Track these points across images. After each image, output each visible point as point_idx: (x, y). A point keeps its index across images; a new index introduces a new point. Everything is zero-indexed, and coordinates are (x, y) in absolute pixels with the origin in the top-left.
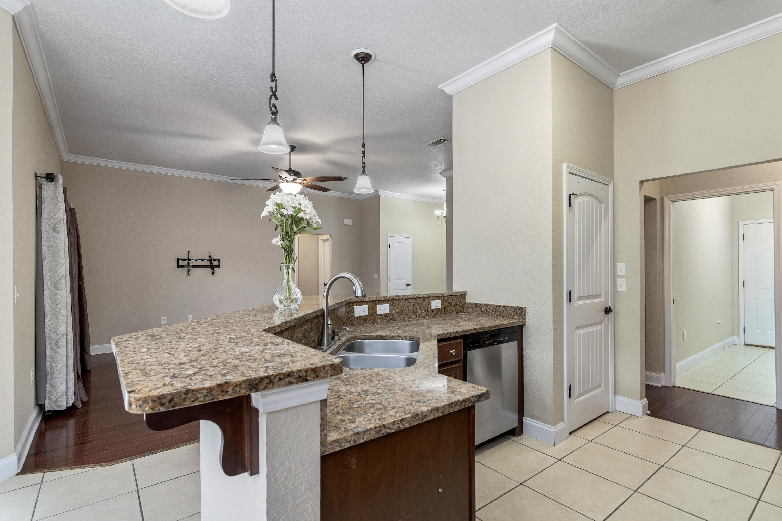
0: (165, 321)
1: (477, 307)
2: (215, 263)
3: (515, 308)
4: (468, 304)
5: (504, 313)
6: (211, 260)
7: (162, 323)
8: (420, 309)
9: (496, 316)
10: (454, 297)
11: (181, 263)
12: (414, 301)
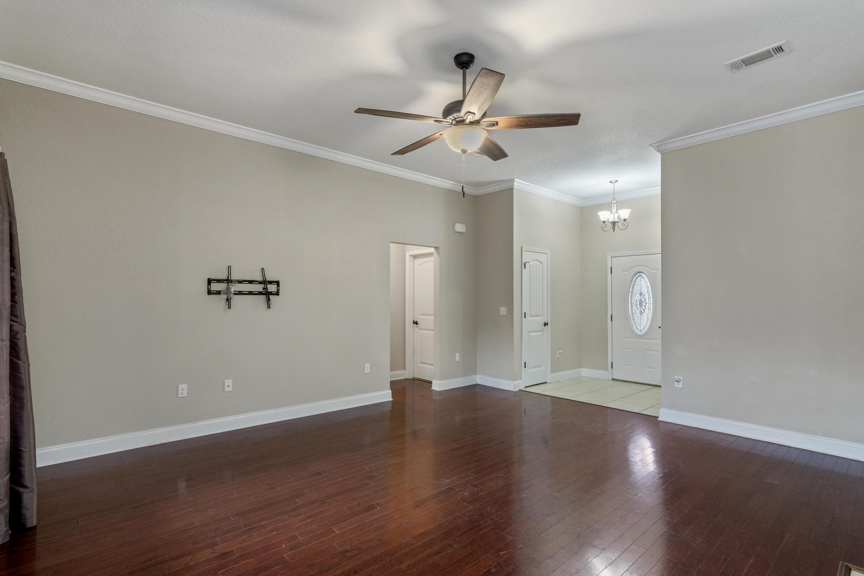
0: (185, 391)
2: (272, 288)
6: (265, 282)
7: (180, 396)
11: (215, 287)
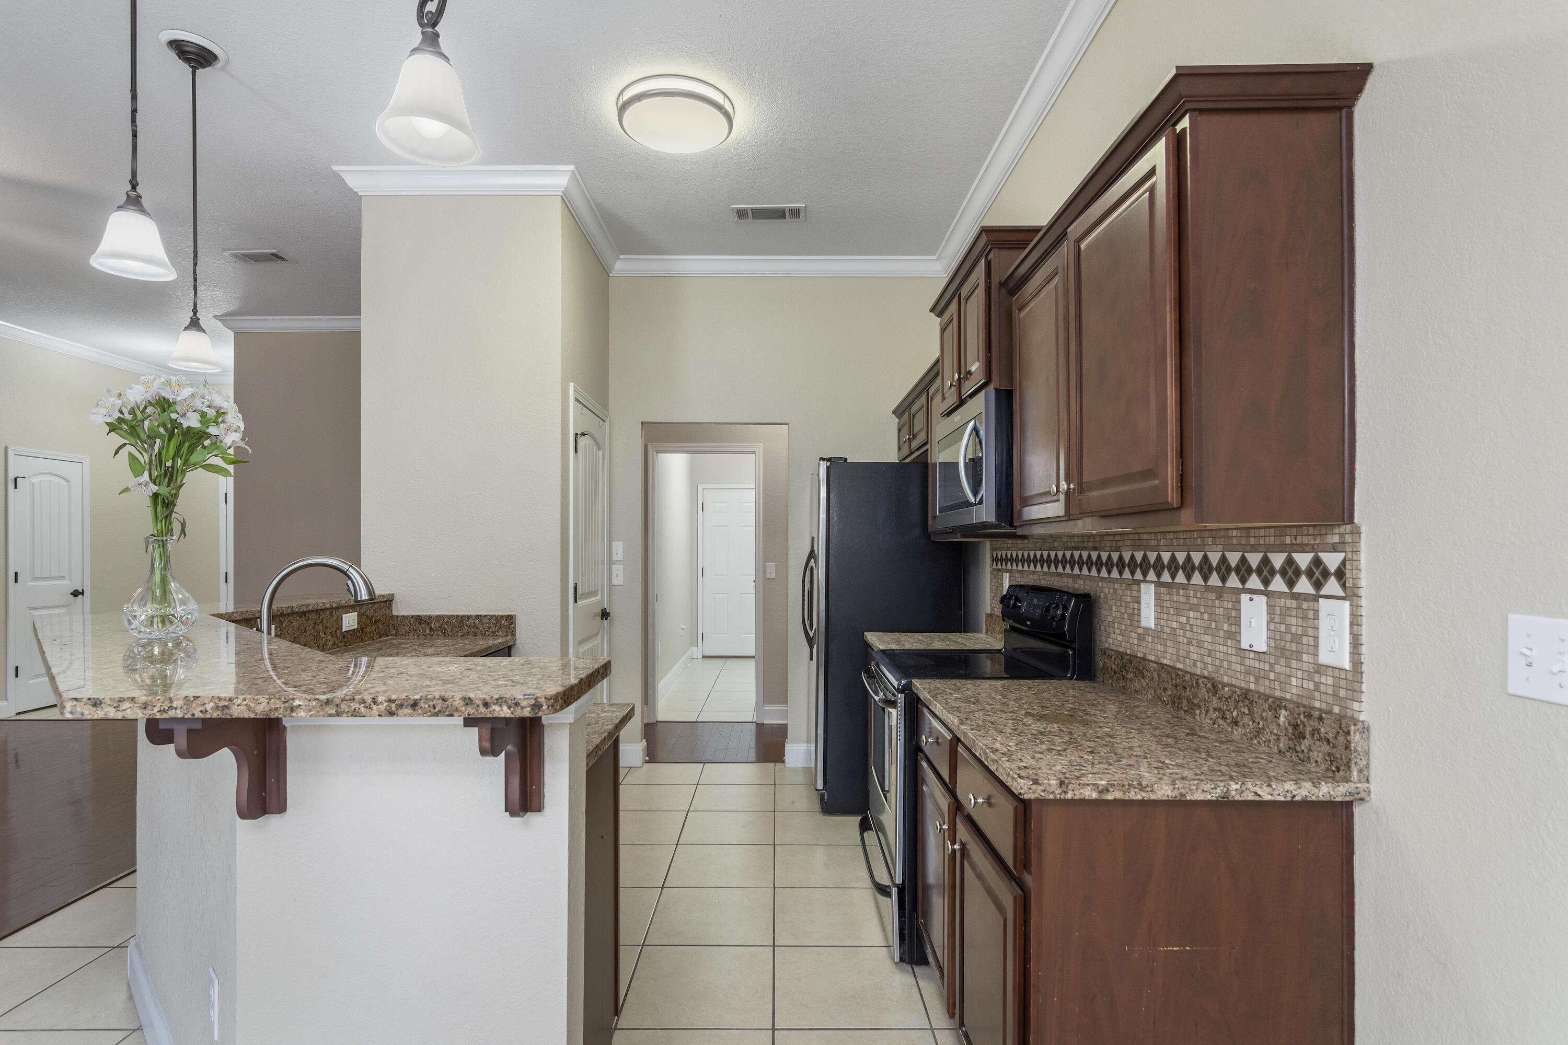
1: (420, 623)
3: (498, 618)
4: (400, 618)
5: (477, 628)
8: (325, 634)
9: (462, 636)
10: (376, 606)
12: (316, 617)
